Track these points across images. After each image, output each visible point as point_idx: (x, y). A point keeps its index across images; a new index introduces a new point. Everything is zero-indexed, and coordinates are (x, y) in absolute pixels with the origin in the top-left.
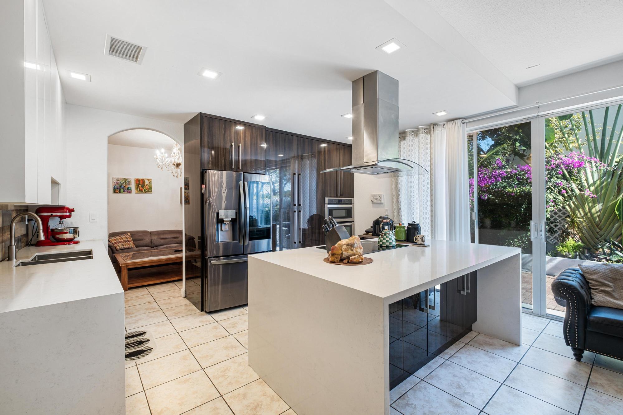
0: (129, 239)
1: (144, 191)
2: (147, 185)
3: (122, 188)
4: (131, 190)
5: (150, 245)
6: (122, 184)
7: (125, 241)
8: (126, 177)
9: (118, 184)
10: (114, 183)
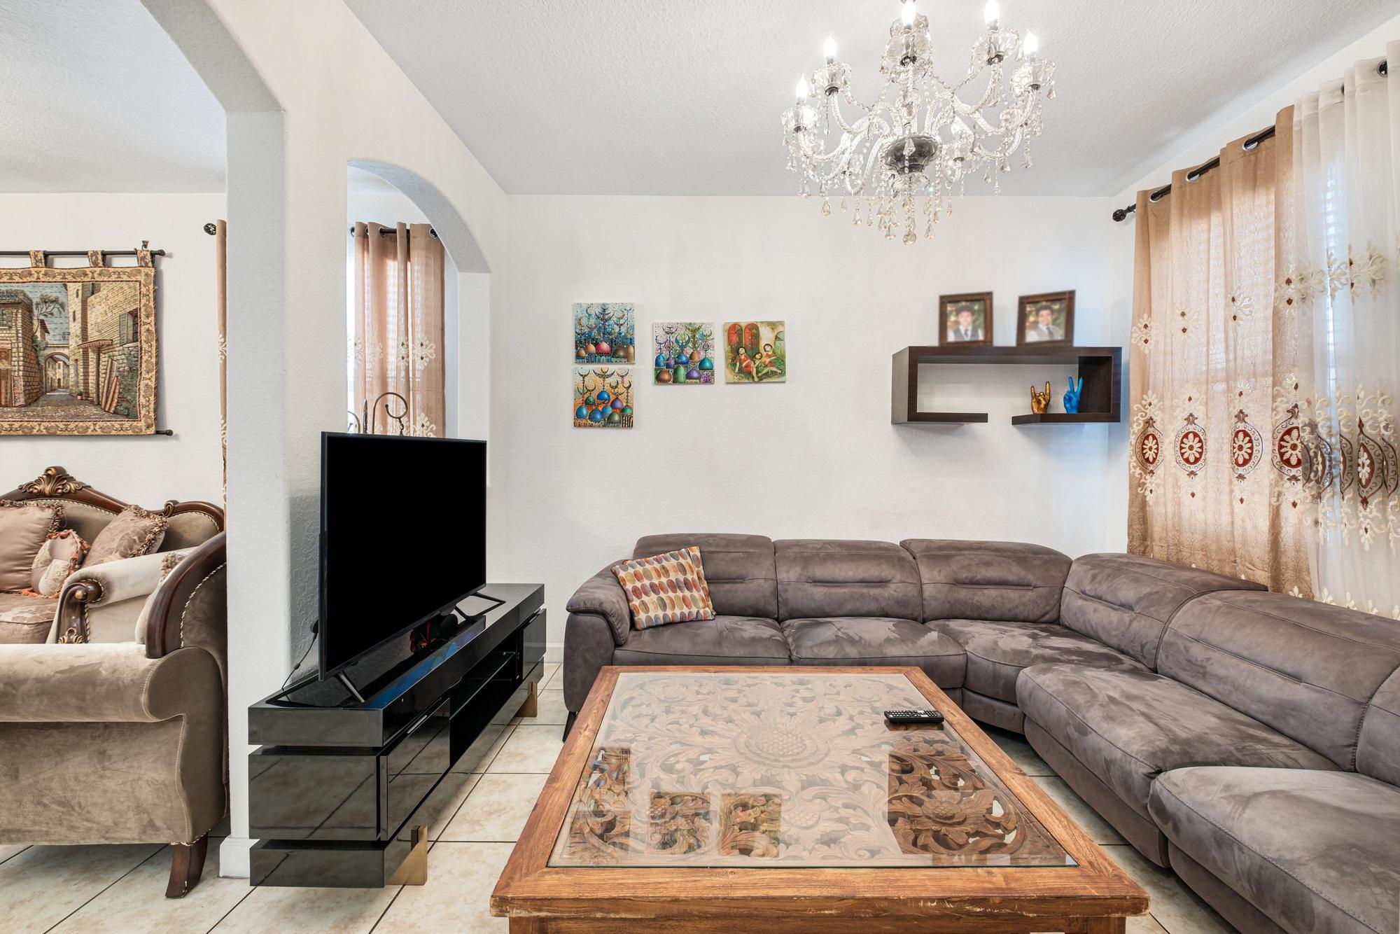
0: (689, 577)
1: (758, 372)
2: (768, 348)
3: (683, 363)
4: (711, 369)
5: (772, 607)
6: (682, 347)
7: (674, 586)
8: (696, 320)
9: (669, 348)
10: (656, 346)
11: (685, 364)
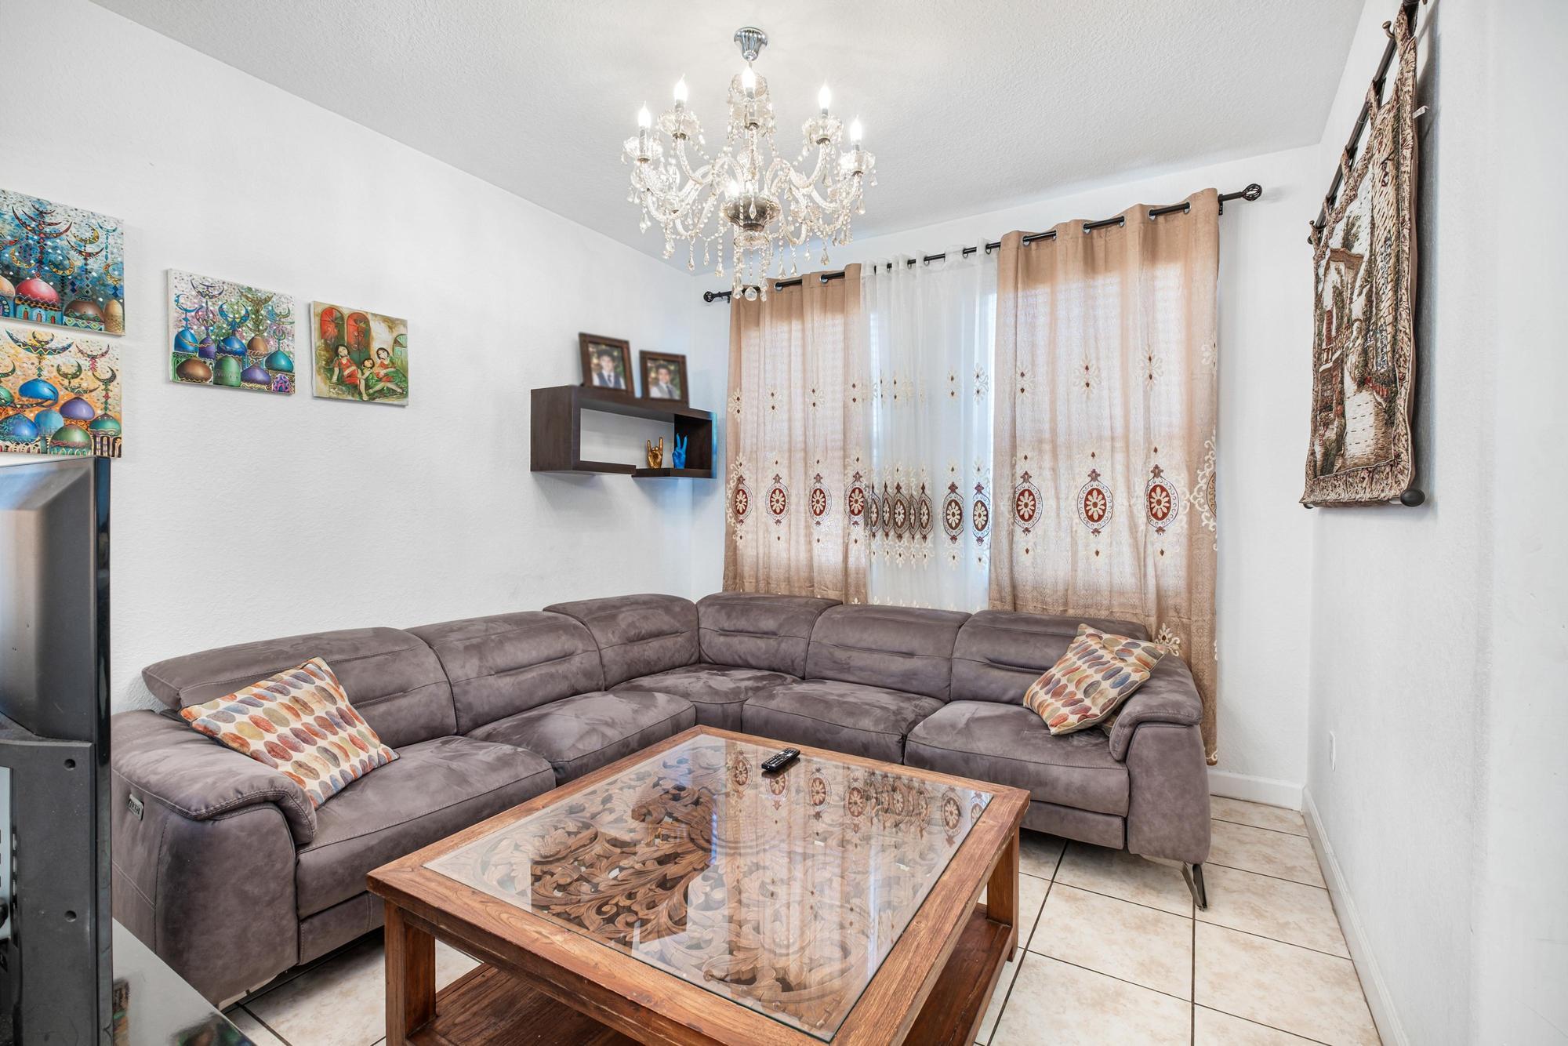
1: (367, 387)
2: (383, 355)
3: (234, 353)
4: (289, 370)
5: (451, 719)
6: (234, 326)
7: (329, 724)
8: (263, 286)
9: (204, 320)
10: (175, 313)
11: (240, 355)
